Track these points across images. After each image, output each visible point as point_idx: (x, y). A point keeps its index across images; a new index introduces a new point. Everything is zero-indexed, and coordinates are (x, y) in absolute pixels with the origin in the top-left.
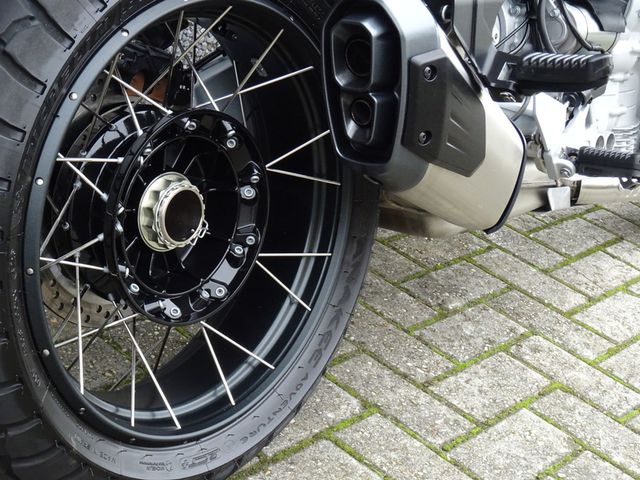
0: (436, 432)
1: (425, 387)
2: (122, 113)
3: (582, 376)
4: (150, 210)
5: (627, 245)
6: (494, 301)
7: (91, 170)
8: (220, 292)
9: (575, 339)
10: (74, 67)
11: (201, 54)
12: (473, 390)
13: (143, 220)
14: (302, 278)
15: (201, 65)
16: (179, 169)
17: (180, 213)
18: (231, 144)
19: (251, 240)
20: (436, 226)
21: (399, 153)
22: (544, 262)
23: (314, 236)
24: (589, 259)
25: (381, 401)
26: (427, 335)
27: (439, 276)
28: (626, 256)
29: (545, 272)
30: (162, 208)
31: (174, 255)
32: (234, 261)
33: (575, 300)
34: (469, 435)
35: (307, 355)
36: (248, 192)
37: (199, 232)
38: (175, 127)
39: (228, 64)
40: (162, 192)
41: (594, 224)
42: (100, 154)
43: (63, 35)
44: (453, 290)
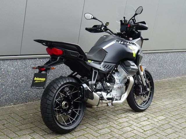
0: (95, 130)
1: (94, 126)
2: (60, 96)
3: (115, 126)
4: (63, 105)
5: (127, 113)
6: (106, 119)
7: (58, 101)
8: (70, 112)
9: (115, 122)
10: (57, 92)
11: (67, 90)
12: (100, 127)
13: (62, 106)
14: (78, 111)
15: (67, 91)
16: (66, 101)
17: (66, 105)
18: (70, 98)
19: (73, 108)
20: (93, 107)
21: (85, 98)
22: (114, 115)
23: (79, 107)
24: (121, 114)
25: (89, 127)
26: (96, 122)
27: (99, 116)
28: (127, 114)
29: (114, 116)
30: (64, 104)
31: (65, 109)
32: (71, 110)
33: (117, 118)
34: (99, 130)
35: (79, 119)
36: (72, 103)
37: (68, 107)
38: (65, 97)
39: (70, 91)
40: (64, 103)
41: (124, 110)
42: (59, 99)
43: (56, 89)
44: (100, 118)
